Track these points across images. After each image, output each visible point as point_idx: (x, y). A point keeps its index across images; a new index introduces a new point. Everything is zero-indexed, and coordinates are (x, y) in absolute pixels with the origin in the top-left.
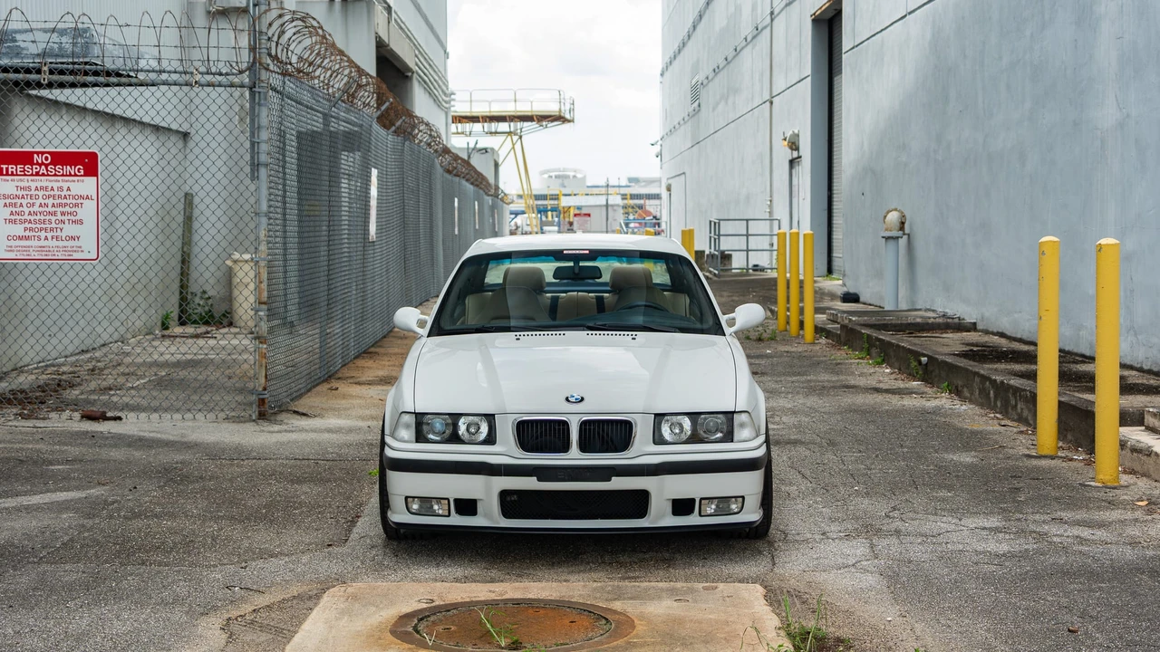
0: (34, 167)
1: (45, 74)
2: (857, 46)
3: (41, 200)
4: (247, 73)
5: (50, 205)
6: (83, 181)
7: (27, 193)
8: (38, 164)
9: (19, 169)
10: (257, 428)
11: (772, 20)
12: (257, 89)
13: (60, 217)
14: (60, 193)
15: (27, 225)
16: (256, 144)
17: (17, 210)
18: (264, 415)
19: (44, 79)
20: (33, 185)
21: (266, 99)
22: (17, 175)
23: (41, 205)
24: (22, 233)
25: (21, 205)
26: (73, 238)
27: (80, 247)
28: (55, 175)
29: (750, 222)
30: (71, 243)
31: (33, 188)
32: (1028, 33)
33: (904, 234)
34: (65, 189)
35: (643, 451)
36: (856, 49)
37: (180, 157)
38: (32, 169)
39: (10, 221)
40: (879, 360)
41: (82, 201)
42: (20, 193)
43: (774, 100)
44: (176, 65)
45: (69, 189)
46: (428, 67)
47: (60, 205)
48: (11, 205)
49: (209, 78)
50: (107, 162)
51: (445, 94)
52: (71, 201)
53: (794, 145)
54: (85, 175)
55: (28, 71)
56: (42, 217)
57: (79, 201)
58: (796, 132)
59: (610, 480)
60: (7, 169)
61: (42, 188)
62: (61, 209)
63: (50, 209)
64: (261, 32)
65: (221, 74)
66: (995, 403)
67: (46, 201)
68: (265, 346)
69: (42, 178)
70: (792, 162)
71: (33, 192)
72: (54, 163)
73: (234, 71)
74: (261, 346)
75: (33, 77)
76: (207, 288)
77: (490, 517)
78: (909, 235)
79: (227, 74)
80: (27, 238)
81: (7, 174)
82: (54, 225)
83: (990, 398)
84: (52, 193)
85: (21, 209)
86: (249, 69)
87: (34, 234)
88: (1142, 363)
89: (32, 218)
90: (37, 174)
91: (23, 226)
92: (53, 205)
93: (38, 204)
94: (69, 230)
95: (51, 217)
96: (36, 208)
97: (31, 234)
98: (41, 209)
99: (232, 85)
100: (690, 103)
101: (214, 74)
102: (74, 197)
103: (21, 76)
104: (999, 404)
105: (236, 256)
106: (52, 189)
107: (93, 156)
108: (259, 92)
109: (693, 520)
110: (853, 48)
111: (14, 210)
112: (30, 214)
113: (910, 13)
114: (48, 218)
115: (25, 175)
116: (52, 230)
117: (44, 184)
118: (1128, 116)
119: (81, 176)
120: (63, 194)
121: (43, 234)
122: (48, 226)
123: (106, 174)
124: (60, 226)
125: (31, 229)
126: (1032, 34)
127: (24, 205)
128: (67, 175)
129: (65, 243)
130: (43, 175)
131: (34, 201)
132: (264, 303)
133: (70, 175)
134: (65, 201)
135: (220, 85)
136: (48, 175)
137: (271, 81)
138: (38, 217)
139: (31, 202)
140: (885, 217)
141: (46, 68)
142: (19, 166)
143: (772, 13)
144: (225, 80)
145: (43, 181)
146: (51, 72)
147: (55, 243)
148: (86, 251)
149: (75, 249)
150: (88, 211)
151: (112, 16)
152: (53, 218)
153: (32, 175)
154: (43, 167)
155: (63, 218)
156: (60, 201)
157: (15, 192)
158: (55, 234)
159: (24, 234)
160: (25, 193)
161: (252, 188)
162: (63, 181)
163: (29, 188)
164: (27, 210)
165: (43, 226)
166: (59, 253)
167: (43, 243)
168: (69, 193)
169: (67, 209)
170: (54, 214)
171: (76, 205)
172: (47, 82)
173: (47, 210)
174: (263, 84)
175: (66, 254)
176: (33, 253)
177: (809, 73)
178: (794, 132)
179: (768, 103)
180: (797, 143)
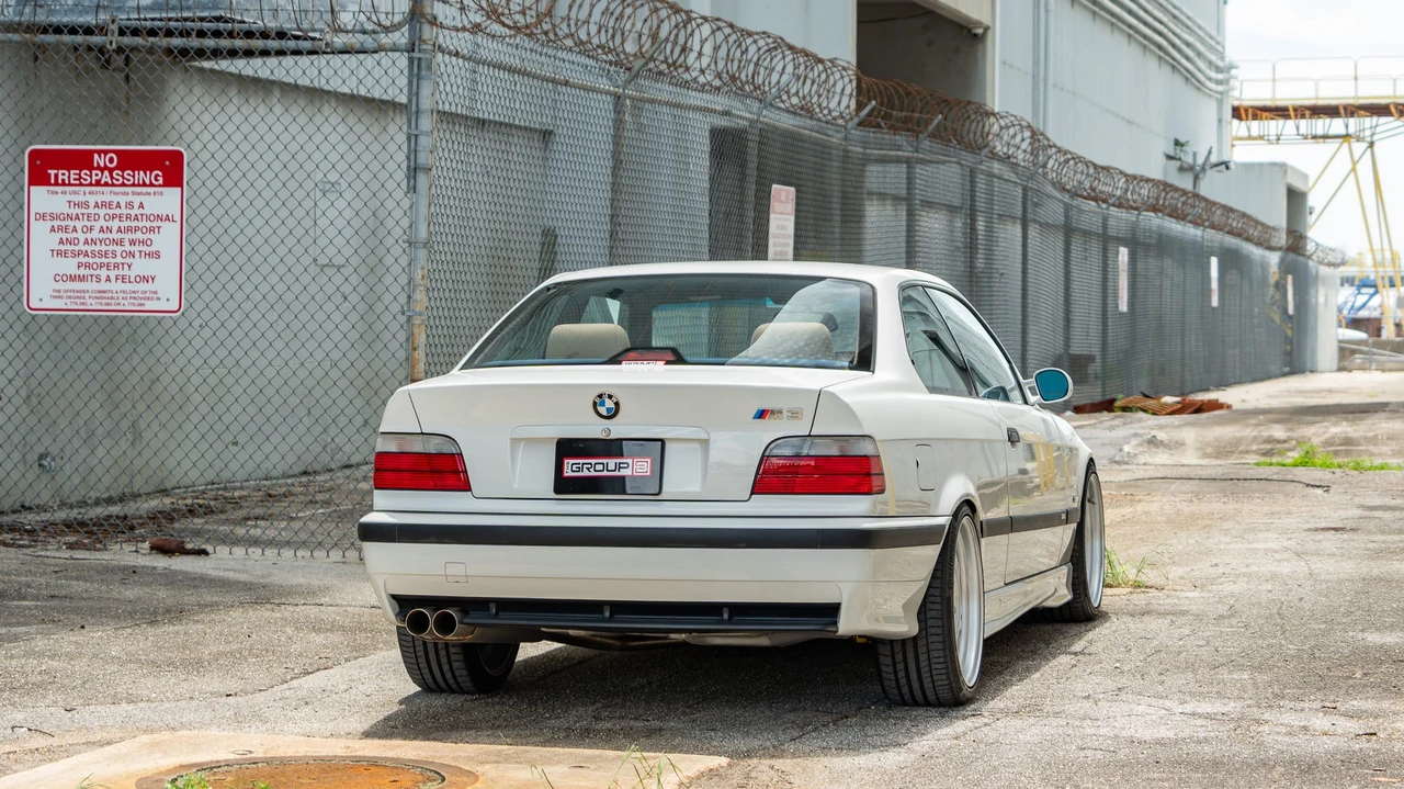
0: (94, 172)
1: (112, 35)
3: (102, 222)
4: (404, 29)
6: (161, 194)
7: (84, 211)
8: (99, 168)
9: (72, 176)
12: (417, 54)
13: (128, 248)
14: (129, 211)
15: (82, 259)
17: (69, 236)
19: (111, 43)
20: (92, 200)
21: (430, 68)
22: (70, 185)
23: (102, 230)
24: (74, 271)
25: (75, 230)
26: (145, 279)
27: (156, 293)
28: (123, 185)
30: (143, 286)
31: (92, 204)
34: (136, 205)
38: (91, 177)
39: (59, 253)
41: (159, 223)
42: (74, 211)
45: (141, 206)
46: (1165, 19)
47: (129, 229)
48: (60, 228)
49: (347, 39)
50: (197, 164)
51: (1218, 70)
52: (145, 223)
54: (165, 185)
55: (88, 31)
56: (104, 248)
57: (155, 224)
61: (104, 204)
62: (130, 236)
63: (115, 235)
65: (364, 31)
67: (110, 224)
69: (105, 189)
71: (92, 210)
72: (121, 166)
75: (96, 39)
79: (373, 32)
80: (82, 279)
81: (56, 184)
82: (119, 260)
84: (118, 211)
85: (74, 235)
86: (405, 23)
87: (92, 272)
89: (89, 248)
90: (98, 183)
91: (77, 260)
92: (119, 230)
93: (97, 228)
94: (141, 266)
95: (115, 248)
96: (95, 234)
97: (87, 272)
98: (102, 236)
99: (380, 49)
101: (353, 32)
102: (148, 218)
103: (78, 38)
106: (118, 206)
107: (177, 156)
108: (420, 59)
111: (64, 236)
112: (86, 242)
114: (111, 248)
115: (81, 185)
116: (116, 266)
117: (107, 198)
119: (160, 186)
120: (133, 213)
121: (103, 273)
122: (111, 260)
123: (196, 183)
124: (128, 260)
125: (88, 266)
127: (79, 229)
128: (139, 185)
129: (135, 287)
130: (106, 184)
131: (93, 223)
133: (144, 185)
134: (135, 224)
135: (363, 50)
136: (113, 185)
137: (441, 42)
138: (97, 248)
139: (89, 224)
141: (114, 27)
142: (72, 172)
144: (370, 40)
145: (106, 195)
146: (122, 32)
147: (120, 286)
148: (164, 297)
149: (148, 295)
150: (167, 239)
152: (119, 249)
153: (91, 185)
154: (106, 173)
155: (132, 248)
156: (128, 223)
157: (66, 210)
158: (121, 273)
159: (77, 273)
161: (406, 204)
162: (133, 193)
163: (86, 205)
164: (82, 237)
165: (104, 260)
166: (126, 302)
167: (104, 286)
168: (141, 211)
169: (139, 235)
170: (120, 242)
171: (151, 230)
172: (114, 45)
173: (111, 236)
174: (424, 47)
175: (136, 302)
176: (89, 301)
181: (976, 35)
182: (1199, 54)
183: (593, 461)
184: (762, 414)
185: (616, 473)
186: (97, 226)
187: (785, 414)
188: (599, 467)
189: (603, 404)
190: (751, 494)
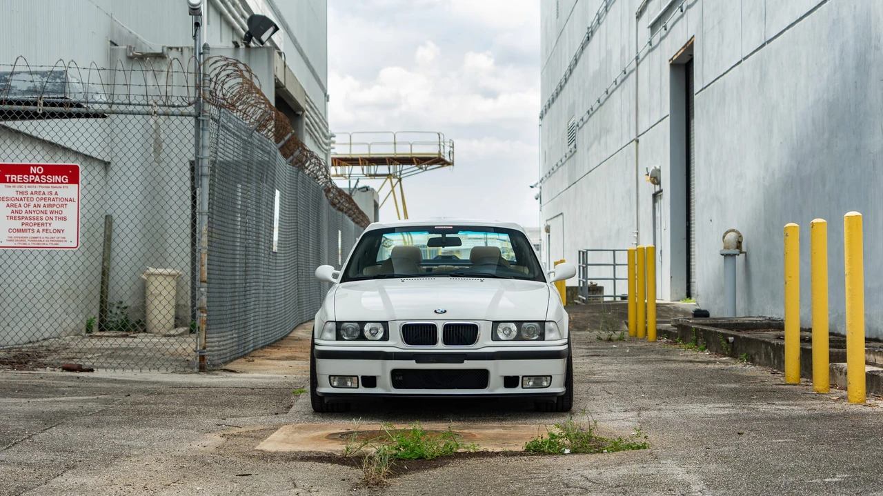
0: (31, 176)
1: (40, 106)
2: (705, 88)
3: (35, 202)
4: (194, 105)
5: (42, 206)
6: (67, 187)
7: (25, 196)
8: (33, 174)
9: (19, 178)
10: (200, 376)
11: (637, 65)
12: (201, 118)
13: (49, 215)
14: (49, 196)
15: (24, 221)
16: (200, 160)
17: (17, 209)
18: (204, 368)
19: (40, 110)
20: (29, 190)
21: (208, 125)
22: (17, 182)
23: (35, 206)
24: (20, 227)
25: (20, 206)
26: (59, 231)
27: (64, 238)
28: (46, 183)
29: (617, 252)
30: (57, 235)
31: (29, 193)
33: (741, 252)
34: (54, 193)
35: (484, 343)
36: (704, 91)
37: (103, 183)
38: (29, 178)
39: (11, 218)
40: (702, 347)
41: (66, 203)
42: (19, 196)
43: (639, 138)
44: (140, 99)
45: (56, 193)
47: (50, 206)
48: (12, 205)
49: (165, 109)
50: (85, 173)
51: (325, 136)
52: (58, 202)
53: (656, 180)
54: (69, 182)
55: (27, 103)
56: (36, 215)
57: (64, 203)
58: (658, 167)
59: (463, 362)
60: (10, 178)
61: (36, 193)
62: (50, 209)
63: (42, 209)
64: (205, 75)
65: (174, 106)
66: (774, 362)
67: (39, 203)
68: (205, 315)
69: (37, 185)
70: (655, 196)
71: (29, 196)
72: (46, 173)
73: (185, 104)
74: (202, 314)
75: (32, 108)
76: (125, 298)
77: (385, 387)
78: (745, 253)
79: (178, 106)
80: (24, 231)
81: (10, 182)
82: (44, 221)
83: (770, 359)
84: (44, 196)
85: (20, 208)
86: (195, 103)
89: (28, 215)
90: (33, 182)
91: (21, 221)
92: (44, 206)
93: (32, 205)
94: (56, 224)
95: (42, 215)
96: (31, 208)
97: (27, 227)
98: (35, 209)
99: (182, 115)
100: (567, 144)
101: (169, 106)
102: (60, 200)
103: (21, 107)
104: (776, 362)
105: (152, 270)
106: (44, 193)
107: (76, 169)
108: (203, 120)
109: (518, 390)
110: (702, 90)
111: (14, 209)
112: (26, 212)
113: (745, 59)
114: (40, 215)
115: (23, 182)
116: (43, 224)
117: (38, 190)
119: (66, 183)
120: (52, 197)
121: (36, 228)
122: (40, 221)
123: (85, 182)
124: (49, 221)
125: (27, 224)
127: (22, 206)
128: (55, 183)
129: (53, 235)
130: (37, 182)
131: (30, 202)
132: (205, 282)
133: (58, 183)
134: (53, 202)
135: (173, 115)
136: (41, 183)
137: (212, 112)
138: (32, 215)
139: (28, 203)
140: (724, 237)
141: (41, 102)
142: (19, 176)
143: (637, 58)
144: (177, 111)
145: (37, 188)
146: (45, 104)
147: (44, 235)
148: (69, 240)
149: (60, 239)
150: (71, 211)
151: (72, 61)
152: (44, 216)
153: (29, 182)
154: (37, 176)
155: (51, 215)
156: (49, 202)
157: (15, 196)
158: (45, 228)
159: (22, 228)
160: (23, 196)
162: (52, 187)
163: (26, 193)
164: (24, 209)
165: (37, 222)
166: (48, 243)
167: (36, 235)
168: (56, 196)
169: (55, 209)
170: (45, 212)
171: (62, 206)
172: (41, 112)
173: (40, 209)
174: (205, 114)
175: (54, 243)
176: (28, 242)
177: (668, 113)
178: (655, 167)
179: (634, 142)
180: (658, 178)
181: (298, 115)
182: (320, 128)
186: (32, 204)
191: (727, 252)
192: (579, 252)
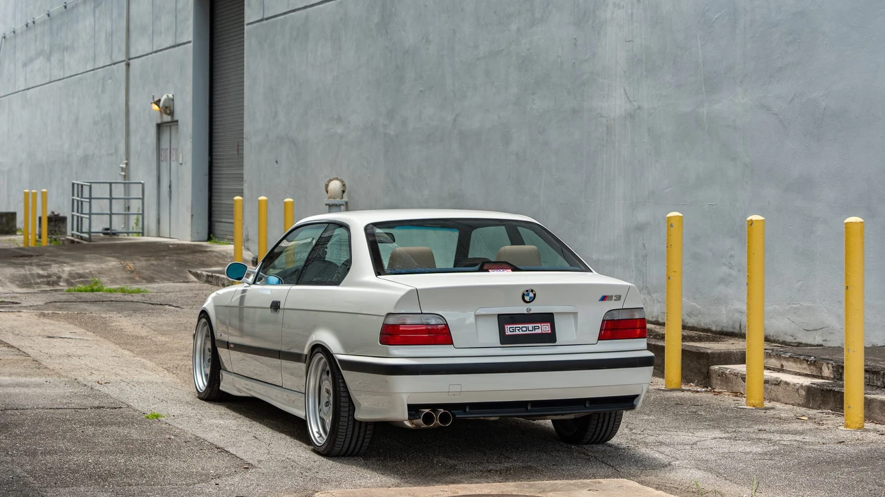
2: (266, 19)
29: (113, 185)
32: (514, 27)
36: (264, 22)
43: (131, 61)
53: (166, 109)
58: (171, 96)
70: (159, 126)
88: (657, 317)
110: (262, 20)
118: (639, 108)
126: (519, 30)
140: (327, 186)
177: (191, 38)
178: (168, 96)
179: (123, 64)
180: (172, 108)
183: (521, 326)
184: (604, 298)
185: (533, 332)
187: (614, 298)
188: (524, 329)
189: (528, 295)
190: (599, 340)
191: (332, 201)
192: (73, 184)
